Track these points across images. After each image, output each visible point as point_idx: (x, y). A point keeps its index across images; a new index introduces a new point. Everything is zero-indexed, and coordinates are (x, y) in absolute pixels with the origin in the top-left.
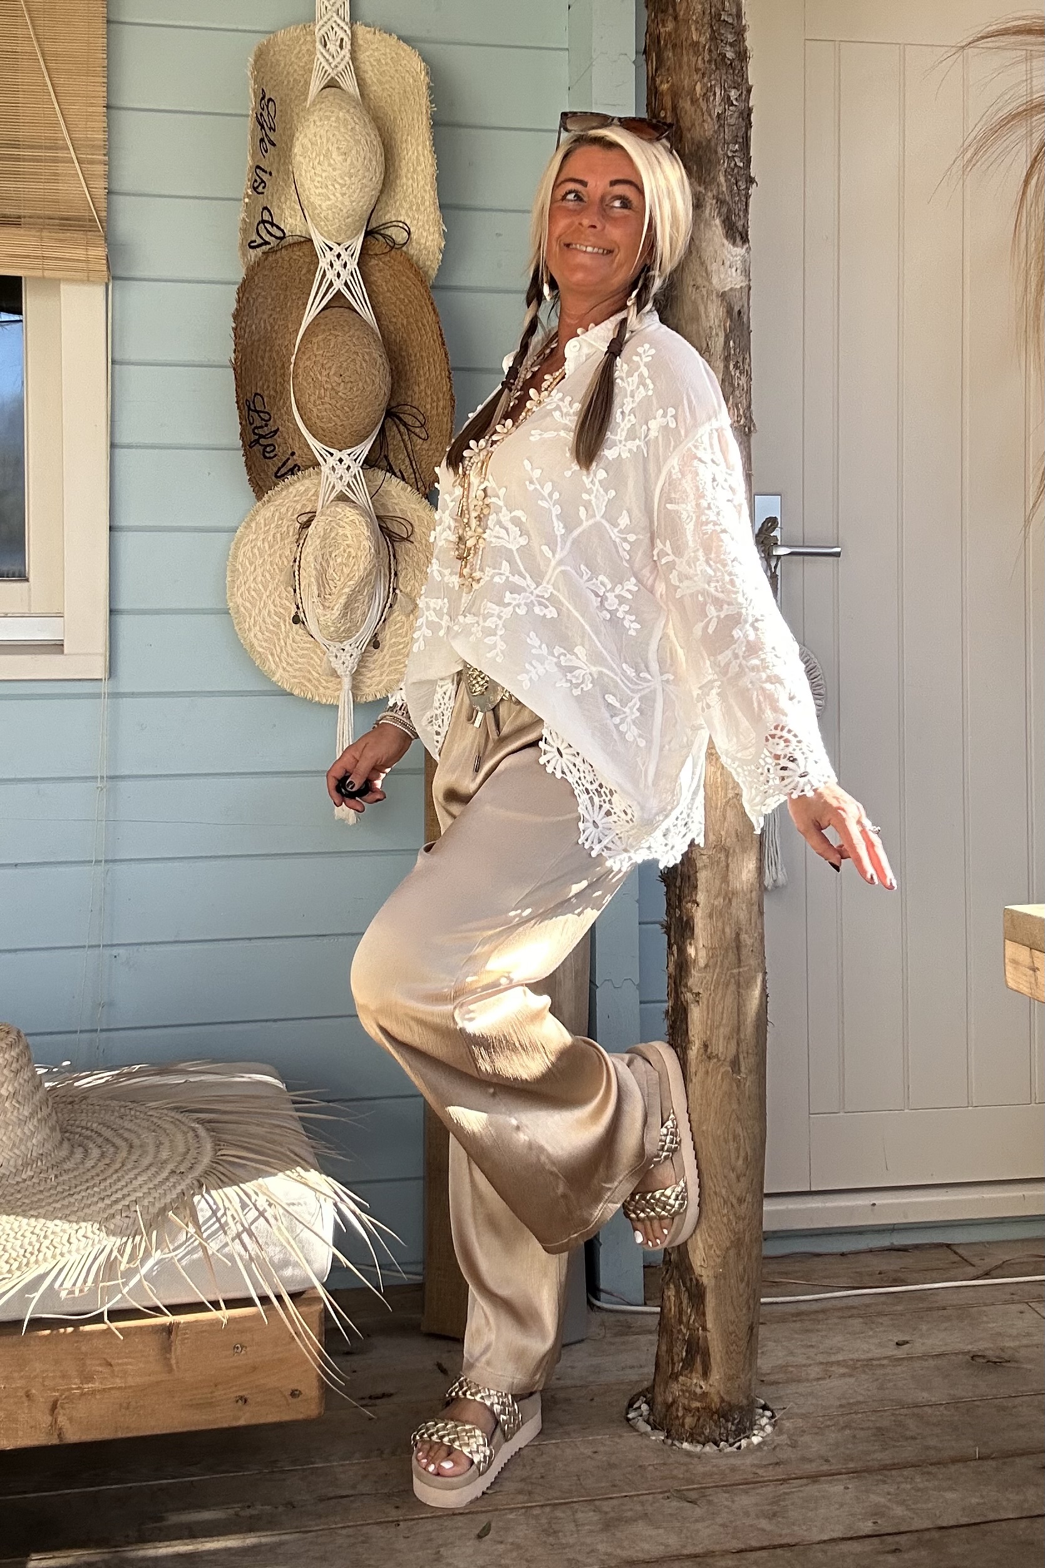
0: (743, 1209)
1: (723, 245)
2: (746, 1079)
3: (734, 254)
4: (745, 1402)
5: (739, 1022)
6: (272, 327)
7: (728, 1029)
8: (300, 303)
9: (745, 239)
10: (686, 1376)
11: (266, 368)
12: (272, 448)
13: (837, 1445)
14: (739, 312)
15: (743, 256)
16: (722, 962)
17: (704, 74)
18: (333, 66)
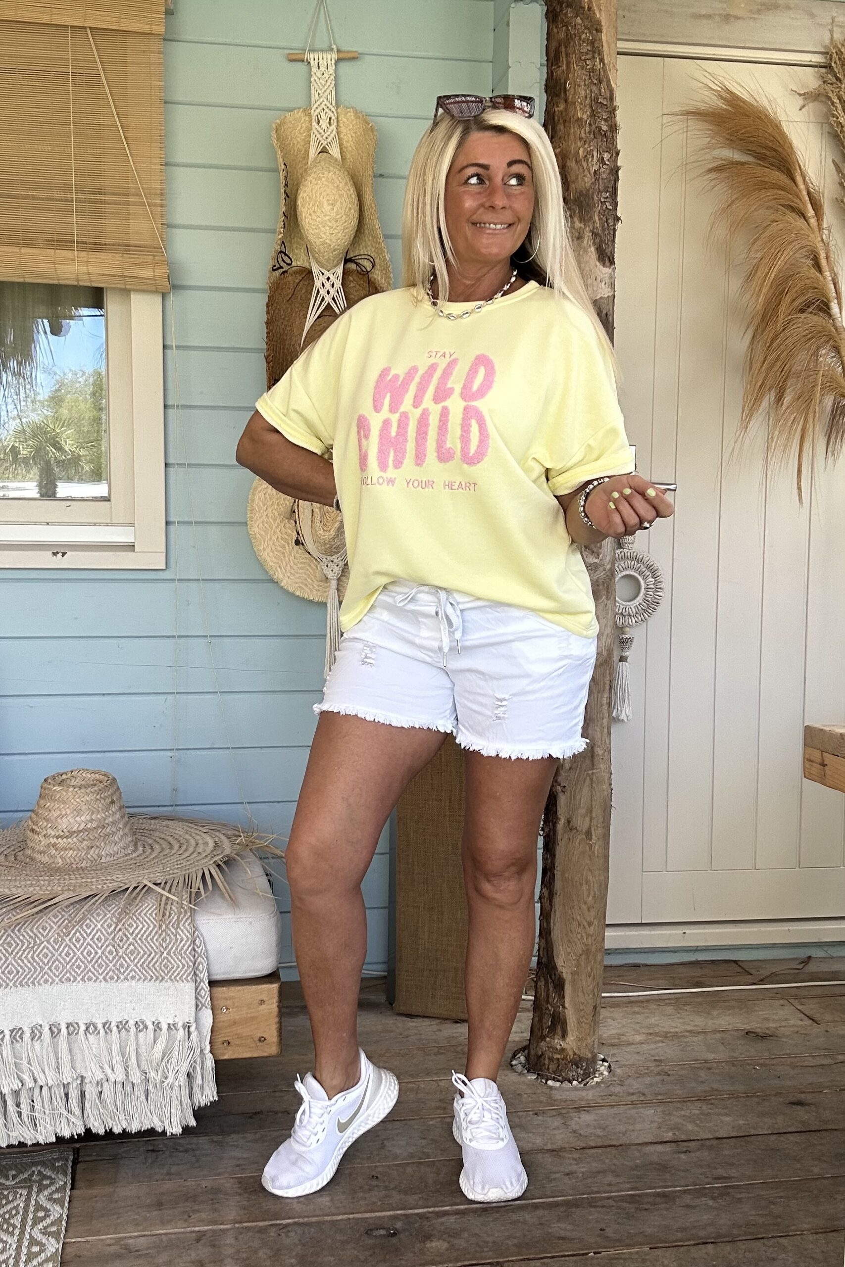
0: (591, 930)
1: (596, 266)
2: (595, 844)
3: (604, 272)
4: (590, 1055)
5: (592, 806)
7: (584, 811)
8: (302, 314)
9: (612, 262)
10: (551, 1038)
13: (651, 1085)
14: (607, 314)
15: (611, 274)
16: (581, 765)
17: (585, 142)
18: (324, 137)
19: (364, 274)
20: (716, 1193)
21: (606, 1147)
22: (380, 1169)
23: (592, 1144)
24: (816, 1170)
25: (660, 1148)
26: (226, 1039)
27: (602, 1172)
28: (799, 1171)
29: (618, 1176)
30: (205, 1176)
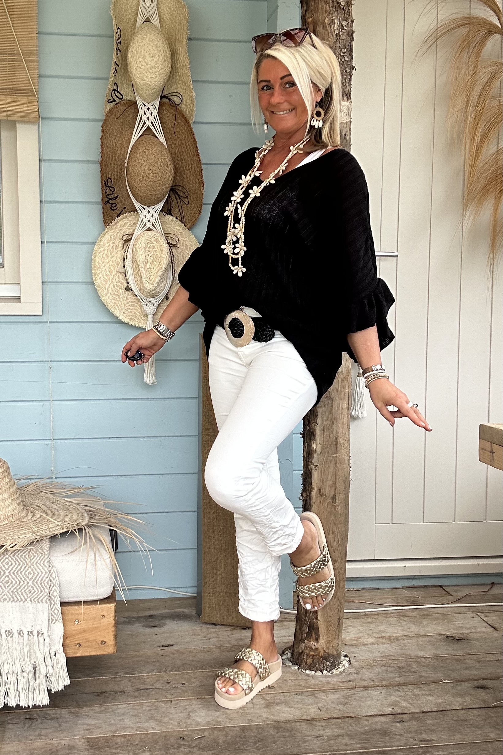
2: (339, 506)
4: (335, 653)
5: (336, 479)
6: (116, 144)
7: (331, 483)
8: (129, 132)
9: (349, 98)
10: (308, 640)
11: (113, 165)
12: (115, 205)
13: (379, 674)
14: (345, 135)
15: (348, 106)
16: (328, 451)
17: (329, 13)
18: (148, 11)
19: (175, 106)
20: (421, 750)
21: (344, 718)
22: (186, 733)
23: (335, 716)
24: (492, 735)
25: (383, 719)
26: (79, 642)
27: (341, 736)
28: (480, 736)
29: (351, 739)
30: (64, 737)
